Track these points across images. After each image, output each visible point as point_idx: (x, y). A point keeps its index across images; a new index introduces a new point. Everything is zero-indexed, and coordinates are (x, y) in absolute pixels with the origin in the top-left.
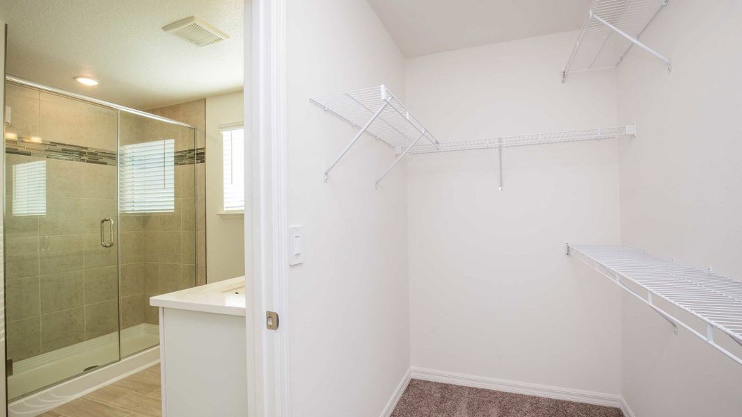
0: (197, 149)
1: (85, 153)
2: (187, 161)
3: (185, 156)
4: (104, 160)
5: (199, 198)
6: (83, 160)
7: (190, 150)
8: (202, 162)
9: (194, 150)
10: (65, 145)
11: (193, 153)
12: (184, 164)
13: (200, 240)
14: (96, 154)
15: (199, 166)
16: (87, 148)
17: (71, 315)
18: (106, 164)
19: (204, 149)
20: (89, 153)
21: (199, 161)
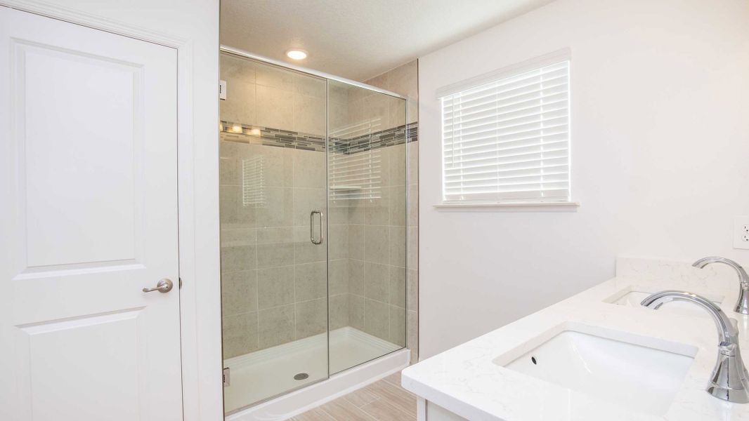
0: (408, 125)
1: (294, 138)
2: (396, 141)
3: (394, 135)
4: (312, 145)
5: (409, 185)
6: (293, 147)
7: (399, 127)
8: (413, 140)
9: (404, 126)
10: (277, 130)
11: (403, 130)
12: (393, 145)
13: (411, 237)
14: (304, 139)
15: (409, 145)
16: (296, 133)
17: (283, 313)
18: (313, 150)
19: (416, 123)
20: (299, 138)
21: (410, 139)
